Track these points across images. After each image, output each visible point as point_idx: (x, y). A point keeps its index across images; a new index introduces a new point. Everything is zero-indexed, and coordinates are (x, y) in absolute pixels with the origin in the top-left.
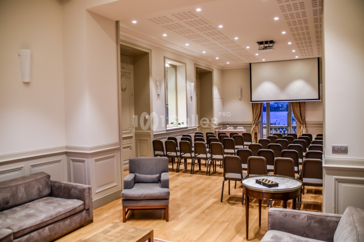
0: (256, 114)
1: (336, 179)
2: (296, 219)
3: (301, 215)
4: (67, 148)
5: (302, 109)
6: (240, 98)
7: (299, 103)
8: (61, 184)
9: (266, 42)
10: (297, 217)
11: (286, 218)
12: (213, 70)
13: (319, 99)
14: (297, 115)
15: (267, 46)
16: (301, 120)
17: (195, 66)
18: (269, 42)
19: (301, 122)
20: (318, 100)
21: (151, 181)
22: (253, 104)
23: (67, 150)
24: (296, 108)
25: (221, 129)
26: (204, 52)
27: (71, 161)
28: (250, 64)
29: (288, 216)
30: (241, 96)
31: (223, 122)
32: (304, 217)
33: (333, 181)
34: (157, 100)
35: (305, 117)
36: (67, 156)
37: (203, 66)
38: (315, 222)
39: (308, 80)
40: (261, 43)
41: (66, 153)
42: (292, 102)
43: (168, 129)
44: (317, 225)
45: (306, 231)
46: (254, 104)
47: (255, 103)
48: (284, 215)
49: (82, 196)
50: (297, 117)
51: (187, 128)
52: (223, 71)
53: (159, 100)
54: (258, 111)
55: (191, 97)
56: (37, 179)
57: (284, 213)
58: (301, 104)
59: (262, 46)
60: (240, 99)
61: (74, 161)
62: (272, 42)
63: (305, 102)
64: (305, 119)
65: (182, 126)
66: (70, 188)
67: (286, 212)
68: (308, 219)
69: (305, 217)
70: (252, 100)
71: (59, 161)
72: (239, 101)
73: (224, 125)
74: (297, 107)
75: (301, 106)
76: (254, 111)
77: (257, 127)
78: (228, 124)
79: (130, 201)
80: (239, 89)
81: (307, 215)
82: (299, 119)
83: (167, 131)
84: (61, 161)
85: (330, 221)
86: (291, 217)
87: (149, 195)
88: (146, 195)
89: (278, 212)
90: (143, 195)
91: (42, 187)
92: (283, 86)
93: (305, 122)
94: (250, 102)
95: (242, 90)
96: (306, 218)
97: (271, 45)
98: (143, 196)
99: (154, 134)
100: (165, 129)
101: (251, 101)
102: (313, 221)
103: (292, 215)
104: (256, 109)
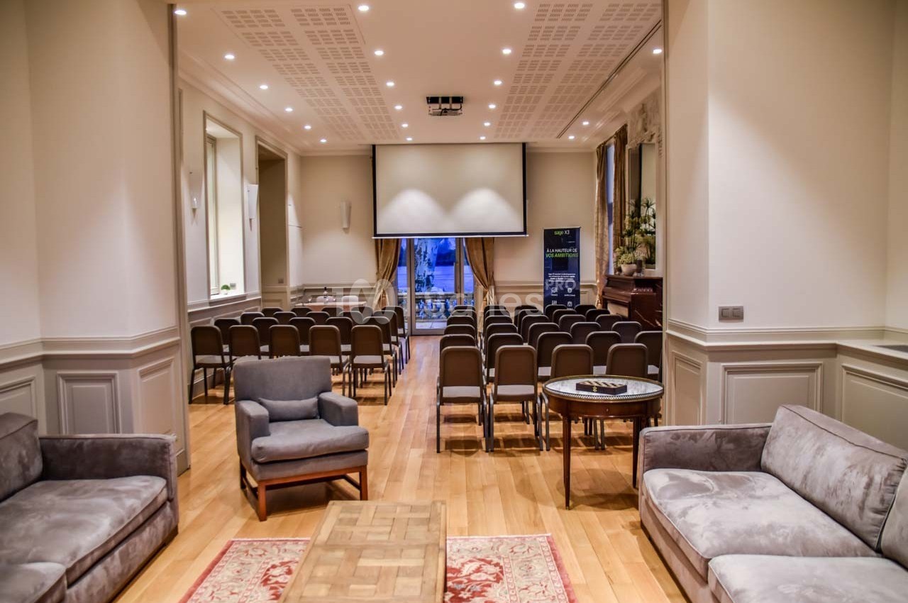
0: (384, 266)
1: (726, 368)
2: (696, 441)
3: (705, 433)
4: (45, 344)
5: (487, 253)
6: (345, 226)
7: (481, 240)
8: (78, 442)
9: (445, 100)
10: (698, 437)
11: (678, 442)
12: (286, 155)
13: (525, 232)
14: (477, 268)
15: (445, 109)
16: (486, 280)
17: (256, 142)
18: (451, 100)
19: (487, 283)
20: (523, 236)
21: (301, 414)
22: (376, 240)
23: (44, 349)
24: (475, 253)
25: (308, 302)
26: (289, 110)
27: (61, 381)
28: (374, 147)
29: (681, 438)
30: (349, 222)
31: (304, 285)
32: (710, 434)
33: (721, 371)
34: (192, 223)
35: (493, 273)
36: (45, 367)
37: (271, 144)
38: (729, 442)
39: (501, 191)
40: (432, 100)
41: (44, 360)
42: (466, 239)
43: (213, 298)
44: (731, 446)
45: (713, 460)
46: (379, 242)
47: (382, 240)
48: (675, 437)
49: (159, 463)
50: (479, 271)
51: (243, 297)
52: (305, 160)
53: (194, 223)
54: (389, 258)
55: (251, 220)
56: (11, 431)
57: (675, 434)
58: (485, 243)
59: (436, 106)
60: (346, 230)
61: (69, 379)
62: (458, 100)
63: (494, 238)
64: (493, 277)
65: (231, 293)
66: (115, 448)
67: (679, 431)
68: (716, 439)
69: (712, 436)
70: (378, 233)
71: (27, 384)
72: (344, 234)
73: (304, 291)
74: (476, 249)
75: (485, 247)
76: (381, 259)
77: (387, 296)
78: (325, 289)
79: (279, 465)
80: (344, 206)
81: (713, 431)
82: (481, 276)
83: (211, 303)
84: (32, 383)
85: (752, 435)
86: (687, 439)
87: (324, 446)
88: (319, 445)
89: (663, 433)
90: (311, 445)
91: (27, 453)
92: (448, 200)
93: (494, 281)
94: (373, 238)
95: (349, 208)
96: (714, 435)
97: (455, 106)
98: (311, 449)
99: (189, 311)
100: (205, 300)
101: (376, 235)
102: (725, 441)
103: (689, 436)
104: (386, 254)
